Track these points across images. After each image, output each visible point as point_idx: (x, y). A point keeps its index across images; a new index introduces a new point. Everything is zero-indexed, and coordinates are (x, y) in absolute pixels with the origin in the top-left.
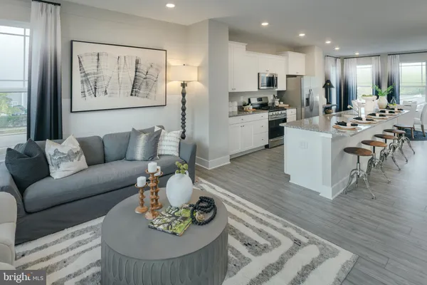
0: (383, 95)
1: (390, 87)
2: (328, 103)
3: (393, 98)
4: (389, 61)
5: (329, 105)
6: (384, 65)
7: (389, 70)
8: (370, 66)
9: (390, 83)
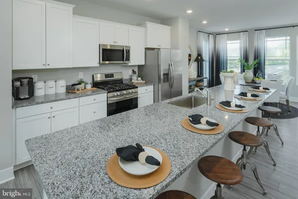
0: (249, 69)
1: (257, 61)
2: (198, 76)
3: (259, 72)
4: (256, 36)
5: (200, 78)
6: (251, 40)
7: (256, 44)
8: (239, 41)
9: (257, 56)
